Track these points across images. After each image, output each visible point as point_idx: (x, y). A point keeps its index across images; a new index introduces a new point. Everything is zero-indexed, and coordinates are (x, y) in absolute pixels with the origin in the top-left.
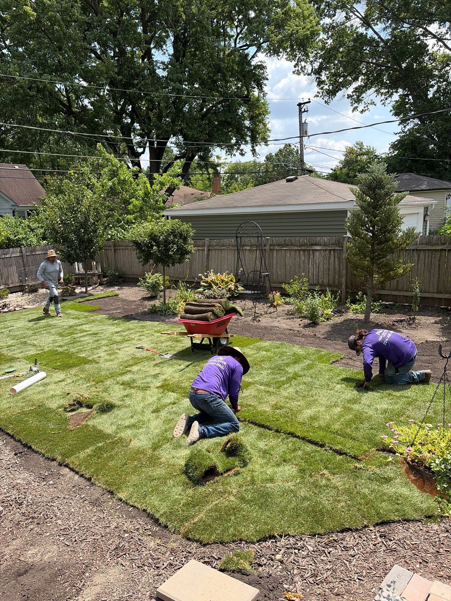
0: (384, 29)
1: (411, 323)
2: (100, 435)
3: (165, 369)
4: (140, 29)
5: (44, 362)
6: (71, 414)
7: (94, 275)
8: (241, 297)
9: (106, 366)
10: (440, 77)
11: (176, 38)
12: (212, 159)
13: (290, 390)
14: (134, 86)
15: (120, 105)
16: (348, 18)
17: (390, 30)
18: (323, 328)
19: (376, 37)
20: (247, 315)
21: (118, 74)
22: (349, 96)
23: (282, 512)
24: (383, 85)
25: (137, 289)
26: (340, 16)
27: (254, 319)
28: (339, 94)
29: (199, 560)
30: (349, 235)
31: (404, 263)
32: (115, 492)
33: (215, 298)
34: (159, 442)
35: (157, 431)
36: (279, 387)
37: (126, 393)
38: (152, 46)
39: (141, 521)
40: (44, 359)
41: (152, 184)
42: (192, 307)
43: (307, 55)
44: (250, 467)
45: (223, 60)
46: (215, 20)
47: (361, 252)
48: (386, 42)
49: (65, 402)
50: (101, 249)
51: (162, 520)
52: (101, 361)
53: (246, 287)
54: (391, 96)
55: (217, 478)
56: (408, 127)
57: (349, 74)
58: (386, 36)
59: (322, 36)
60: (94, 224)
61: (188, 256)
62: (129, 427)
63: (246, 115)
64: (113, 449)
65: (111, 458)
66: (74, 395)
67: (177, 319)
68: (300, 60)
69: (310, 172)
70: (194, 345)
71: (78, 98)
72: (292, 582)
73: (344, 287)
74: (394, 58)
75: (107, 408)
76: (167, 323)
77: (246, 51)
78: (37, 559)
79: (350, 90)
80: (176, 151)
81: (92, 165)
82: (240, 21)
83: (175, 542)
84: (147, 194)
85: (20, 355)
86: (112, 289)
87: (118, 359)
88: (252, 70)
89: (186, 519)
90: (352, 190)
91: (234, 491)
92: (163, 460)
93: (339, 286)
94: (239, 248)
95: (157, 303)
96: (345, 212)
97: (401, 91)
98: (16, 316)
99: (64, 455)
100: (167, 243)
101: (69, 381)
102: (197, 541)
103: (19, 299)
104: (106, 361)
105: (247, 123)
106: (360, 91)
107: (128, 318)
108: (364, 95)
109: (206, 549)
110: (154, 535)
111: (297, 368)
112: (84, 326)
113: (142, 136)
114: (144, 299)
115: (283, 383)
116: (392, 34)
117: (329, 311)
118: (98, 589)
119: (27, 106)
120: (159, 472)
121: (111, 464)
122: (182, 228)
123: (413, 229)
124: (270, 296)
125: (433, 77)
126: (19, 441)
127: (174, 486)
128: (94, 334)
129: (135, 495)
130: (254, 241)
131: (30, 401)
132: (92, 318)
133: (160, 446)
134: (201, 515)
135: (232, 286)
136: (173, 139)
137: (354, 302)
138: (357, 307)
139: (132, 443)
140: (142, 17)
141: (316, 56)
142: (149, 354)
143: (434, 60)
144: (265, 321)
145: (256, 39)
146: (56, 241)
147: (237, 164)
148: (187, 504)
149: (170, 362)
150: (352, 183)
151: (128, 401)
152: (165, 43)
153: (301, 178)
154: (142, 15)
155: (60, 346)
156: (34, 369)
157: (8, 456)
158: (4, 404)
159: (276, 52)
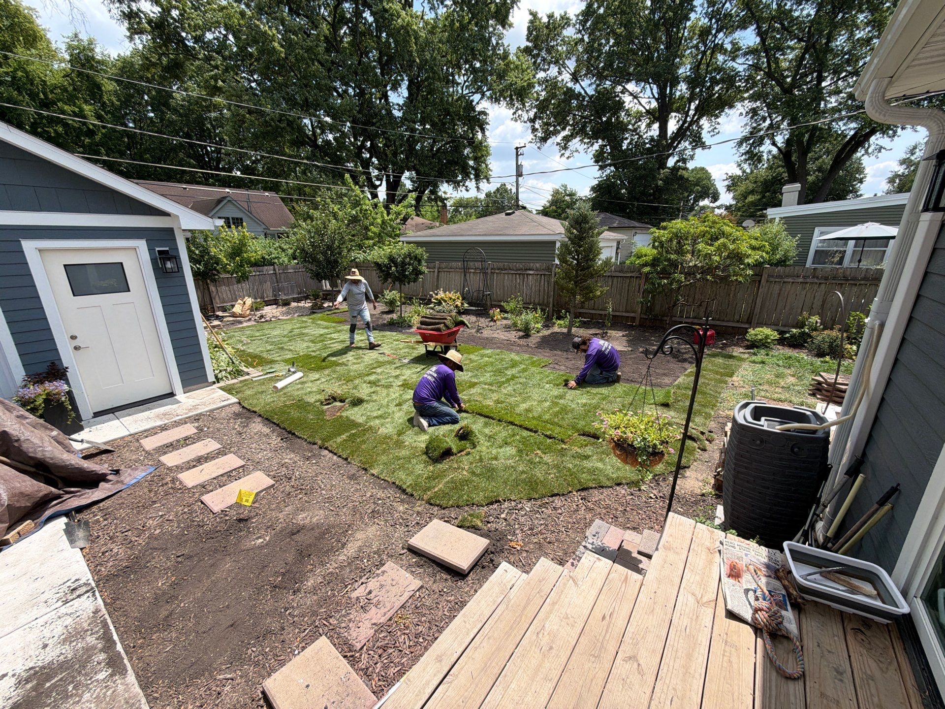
2: (353, 424)
3: (404, 371)
5: (300, 365)
6: (326, 407)
8: (467, 312)
9: (355, 367)
11: (411, 82)
12: (440, 194)
13: (509, 389)
14: (373, 124)
15: (359, 141)
18: (534, 339)
19: (582, 92)
20: (472, 327)
21: (359, 112)
23: (505, 483)
24: (586, 135)
27: (478, 331)
28: (550, 141)
29: (440, 519)
30: (557, 262)
31: (601, 287)
32: (368, 469)
33: (445, 312)
34: (403, 429)
35: (400, 421)
36: (500, 386)
37: (372, 390)
38: (388, 88)
39: (391, 492)
40: (300, 362)
41: (388, 214)
42: (427, 320)
43: (523, 105)
44: (478, 448)
45: (451, 105)
46: (445, 68)
47: (567, 276)
48: (590, 97)
49: (322, 397)
50: (345, 268)
51: (409, 490)
52: (350, 363)
53: (470, 304)
54: (592, 145)
55: (452, 457)
56: (605, 174)
57: (559, 125)
58: (590, 91)
60: (339, 246)
61: (421, 276)
62: (377, 417)
63: (470, 155)
64: (365, 435)
65: (364, 442)
66: (329, 391)
67: (413, 330)
69: (524, 208)
70: (428, 352)
71: (323, 132)
72: (514, 534)
73: (551, 305)
74: (597, 111)
75: (358, 402)
76: (404, 334)
77: (471, 98)
78: (307, 521)
80: (409, 185)
82: (466, 70)
83: (419, 507)
84: (383, 222)
85: (278, 359)
87: (364, 362)
88: (476, 115)
89: (429, 489)
90: (562, 225)
91: (466, 467)
92: (407, 443)
93: (547, 305)
94: (465, 271)
95: (395, 316)
96: (555, 242)
98: (272, 325)
99: (323, 440)
100: (403, 263)
101: (323, 380)
102: (437, 506)
103: (274, 311)
104: (354, 364)
105: (471, 163)
106: (567, 139)
108: (570, 143)
109: (446, 512)
110: (402, 501)
111: (514, 371)
112: (333, 335)
113: (379, 170)
114: (383, 313)
115: (503, 383)
117: (539, 326)
118: (360, 543)
120: (404, 453)
121: (363, 447)
122: (417, 252)
124: (491, 312)
126: (284, 429)
127: (417, 464)
128: (342, 341)
129: (385, 471)
130: (478, 264)
131: (290, 396)
132: (339, 328)
133: (404, 433)
134: (441, 486)
136: (407, 174)
137: (559, 318)
138: (562, 322)
139: (380, 430)
140: (379, 60)
141: (531, 106)
142: (390, 359)
144: (486, 333)
145: (481, 88)
146: (305, 261)
147: (463, 199)
148: (428, 478)
149: (408, 366)
150: (559, 219)
151: (375, 397)
152: (400, 86)
153: (517, 213)
154: (380, 59)
155: (313, 351)
156: (292, 370)
157: (275, 440)
158: (269, 399)
159: (497, 101)
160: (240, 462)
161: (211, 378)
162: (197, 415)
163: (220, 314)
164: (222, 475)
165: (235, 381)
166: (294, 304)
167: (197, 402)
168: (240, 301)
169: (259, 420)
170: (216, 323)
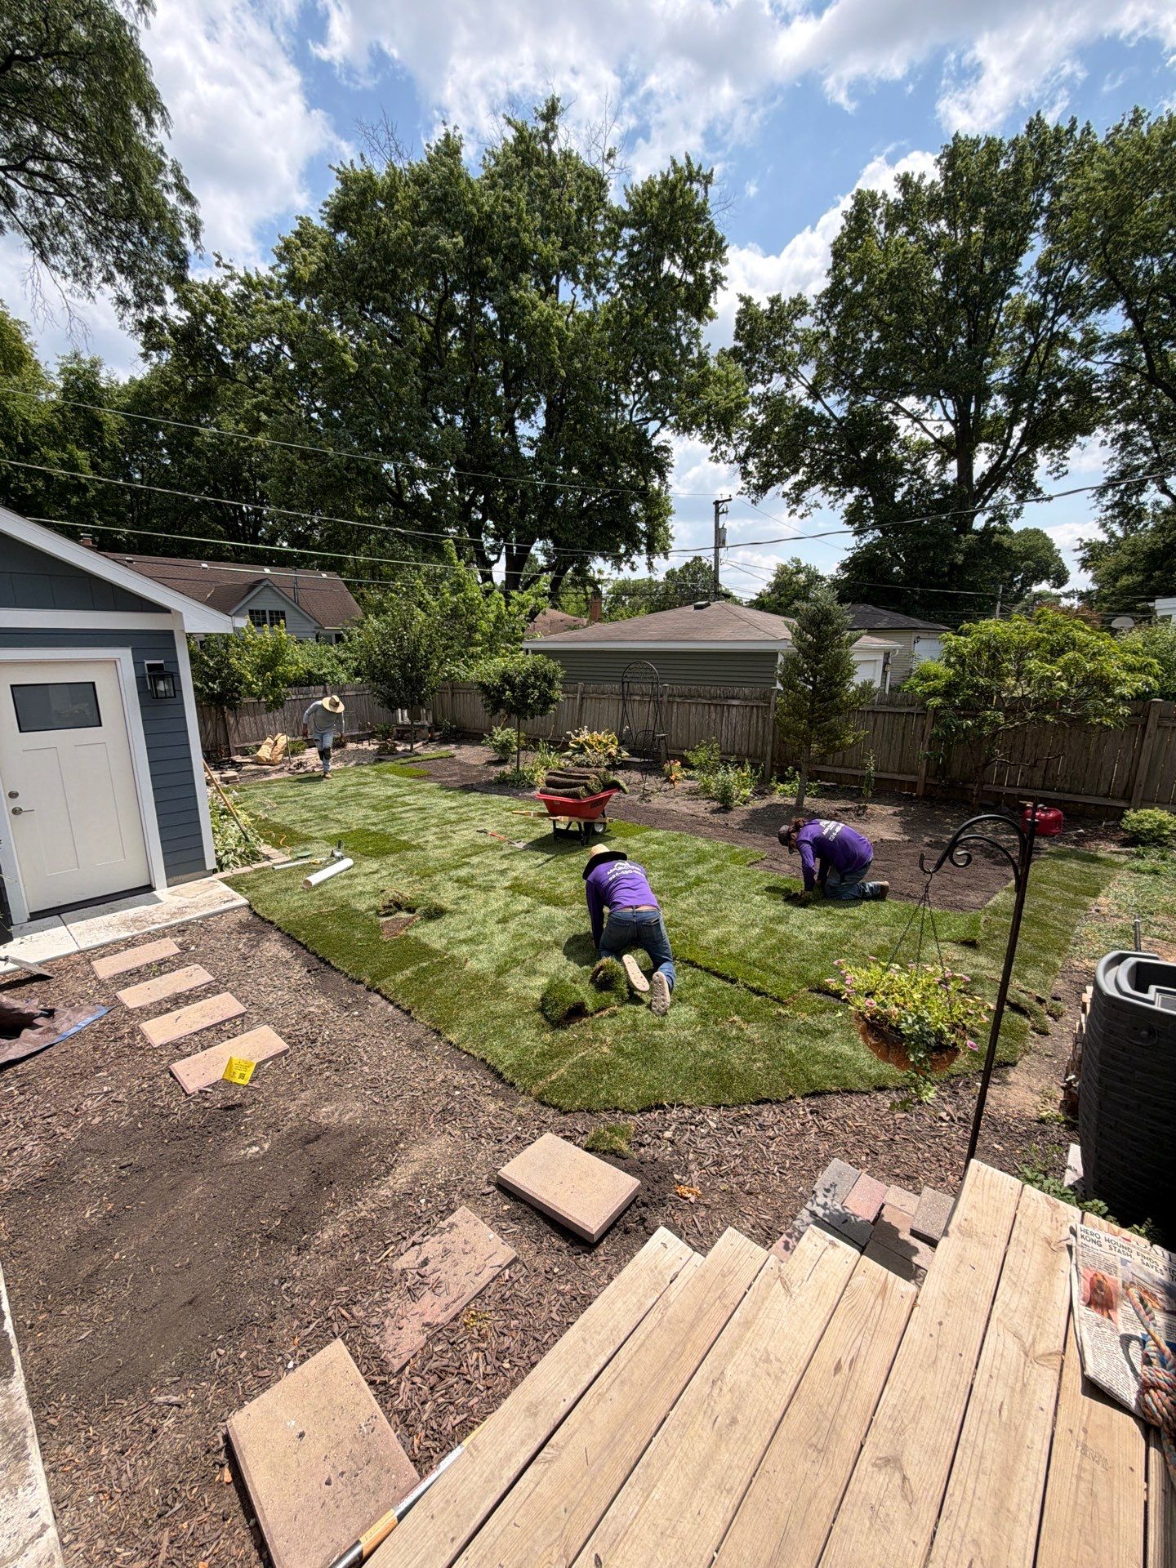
0: (839, 403)
1: (860, 813)
2: (425, 951)
3: (516, 863)
4: (500, 392)
5: (351, 845)
6: (385, 919)
7: (423, 727)
8: (625, 766)
9: (437, 854)
10: (913, 473)
11: (550, 404)
12: (591, 574)
13: (689, 901)
14: (490, 469)
15: (468, 494)
16: (789, 386)
17: (846, 404)
18: (738, 815)
19: (827, 414)
20: (633, 792)
21: (467, 450)
22: (785, 495)
23: (674, 1072)
24: (832, 480)
25: (480, 748)
26: (778, 383)
27: (642, 798)
28: (772, 491)
29: (557, 1133)
30: (779, 686)
31: (855, 729)
32: (443, 1032)
33: (588, 766)
34: (506, 964)
35: (503, 949)
36: (674, 897)
37: (461, 893)
38: (516, 415)
39: (477, 1076)
40: (351, 841)
41: (508, 604)
42: (557, 778)
43: (729, 436)
45: (612, 438)
46: (605, 383)
47: (796, 711)
48: (840, 421)
49: (378, 902)
50: (434, 691)
51: (507, 1075)
52: (430, 846)
53: (632, 752)
54: (843, 496)
55: (584, 1020)
56: (865, 541)
57: (787, 465)
58: (840, 412)
59: (753, 410)
60: (425, 656)
61: (553, 706)
62: (464, 941)
63: (641, 514)
64: (442, 970)
65: (439, 983)
66: (391, 893)
67: (536, 793)
68: (719, 443)
69: (727, 596)
70: (557, 831)
71: (412, 482)
72: (686, 1171)
73: (768, 758)
74: (850, 443)
75: (436, 914)
76: (520, 799)
77: (646, 427)
78: (334, 1120)
79: (787, 486)
80: (542, 560)
81: (427, 575)
82: (638, 385)
83: (524, 1106)
84: (499, 618)
85: (317, 834)
86: (445, 748)
87: (450, 844)
88: (652, 452)
89: (541, 1075)
90: (787, 625)
91: (609, 1039)
92: (510, 990)
93: (762, 757)
94: (625, 697)
95: (508, 769)
96: (775, 654)
97: (857, 490)
99: (374, 977)
100: (524, 685)
101: (384, 873)
102: (554, 1107)
104: (436, 847)
105: (642, 526)
106: (800, 487)
107: (467, 789)
108: (805, 494)
109: (568, 1119)
110: (495, 1095)
111: (701, 870)
112: (407, 797)
113: (497, 538)
114: (490, 763)
115: (681, 890)
116: (849, 411)
117: (747, 792)
118: (416, 1167)
119: (342, 492)
120: (504, 1006)
121: (438, 992)
122: (547, 667)
123: (871, 683)
124: (667, 766)
125: (903, 472)
126: (314, 953)
127: (524, 1027)
128: (420, 809)
129: (471, 1038)
130: (647, 688)
131: (329, 898)
132: (418, 787)
133: (507, 971)
134: (562, 1071)
135: (613, 750)
136: (539, 544)
137: (782, 780)
138: (787, 787)
139: (469, 964)
140: (503, 375)
141: (741, 439)
142: (495, 840)
143: (907, 449)
144: (657, 802)
145: (660, 410)
146: (373, 679)
147: (625, 582)
148: (542, 1055)
149: (524, 854)
150: (784, 615)
151: (464, 906)
152: (534, 411)
153: (714, 605)
154: (505, 372)
155: (373, 824)
156: (338, 854)
157: (298, 972)
158: (295, 901)
159: (687, 429)
160: (239, 1008)
161: (211, 864)
162: (182, 924)
163: (238, 758)
164: (208, 1029)
165: (247, 869)
166: (351, 746)
167: (186, 901)
168: (269, 740)
169: (276, 936)
170: (231, 773)
